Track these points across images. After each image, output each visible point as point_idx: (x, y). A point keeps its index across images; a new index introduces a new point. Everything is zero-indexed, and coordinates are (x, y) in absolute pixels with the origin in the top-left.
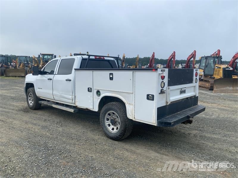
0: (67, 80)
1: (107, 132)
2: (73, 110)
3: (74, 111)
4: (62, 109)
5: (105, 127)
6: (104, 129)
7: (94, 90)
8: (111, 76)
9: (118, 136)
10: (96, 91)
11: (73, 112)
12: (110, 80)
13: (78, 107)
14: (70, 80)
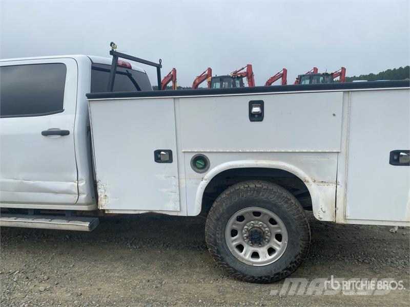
0: (46, 134)
1: (238, 267)
2: (87, 224)
3: (90, 227)
4: (30, 225)
5: (230, 254)
6: (228, 260)
7: (181, 155)
8: (256, 109)
9: (280, 271)
10: (190, 157)
11: (87, 229)
12: (251, 120)
13: (111, 212)
14: (65, 133)
